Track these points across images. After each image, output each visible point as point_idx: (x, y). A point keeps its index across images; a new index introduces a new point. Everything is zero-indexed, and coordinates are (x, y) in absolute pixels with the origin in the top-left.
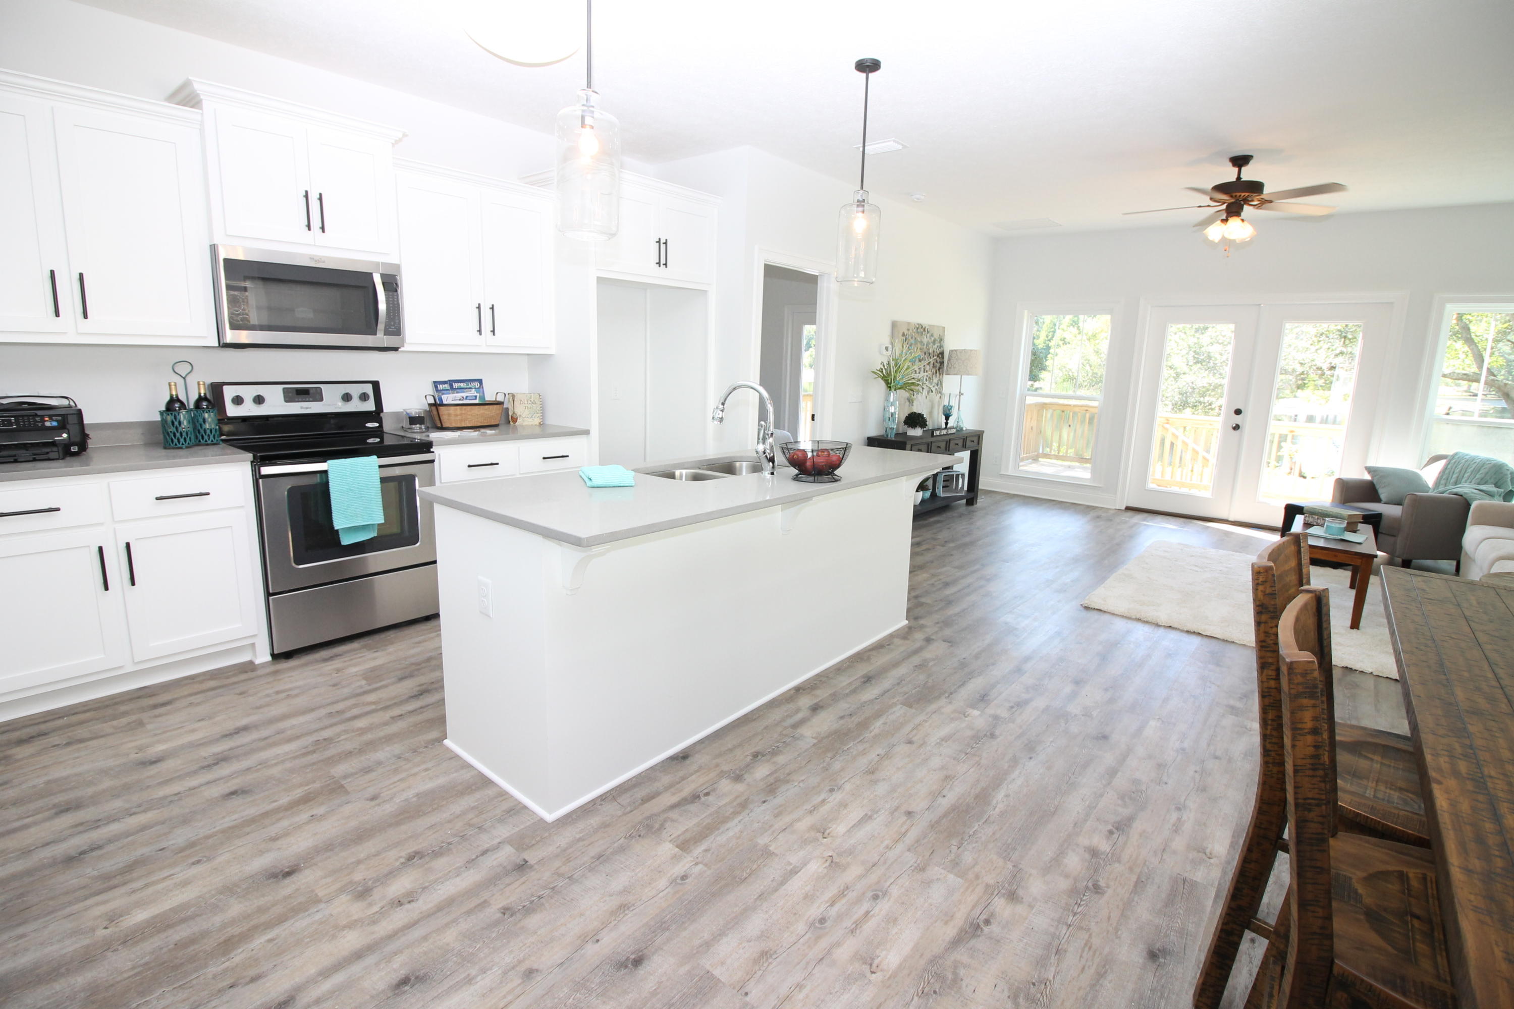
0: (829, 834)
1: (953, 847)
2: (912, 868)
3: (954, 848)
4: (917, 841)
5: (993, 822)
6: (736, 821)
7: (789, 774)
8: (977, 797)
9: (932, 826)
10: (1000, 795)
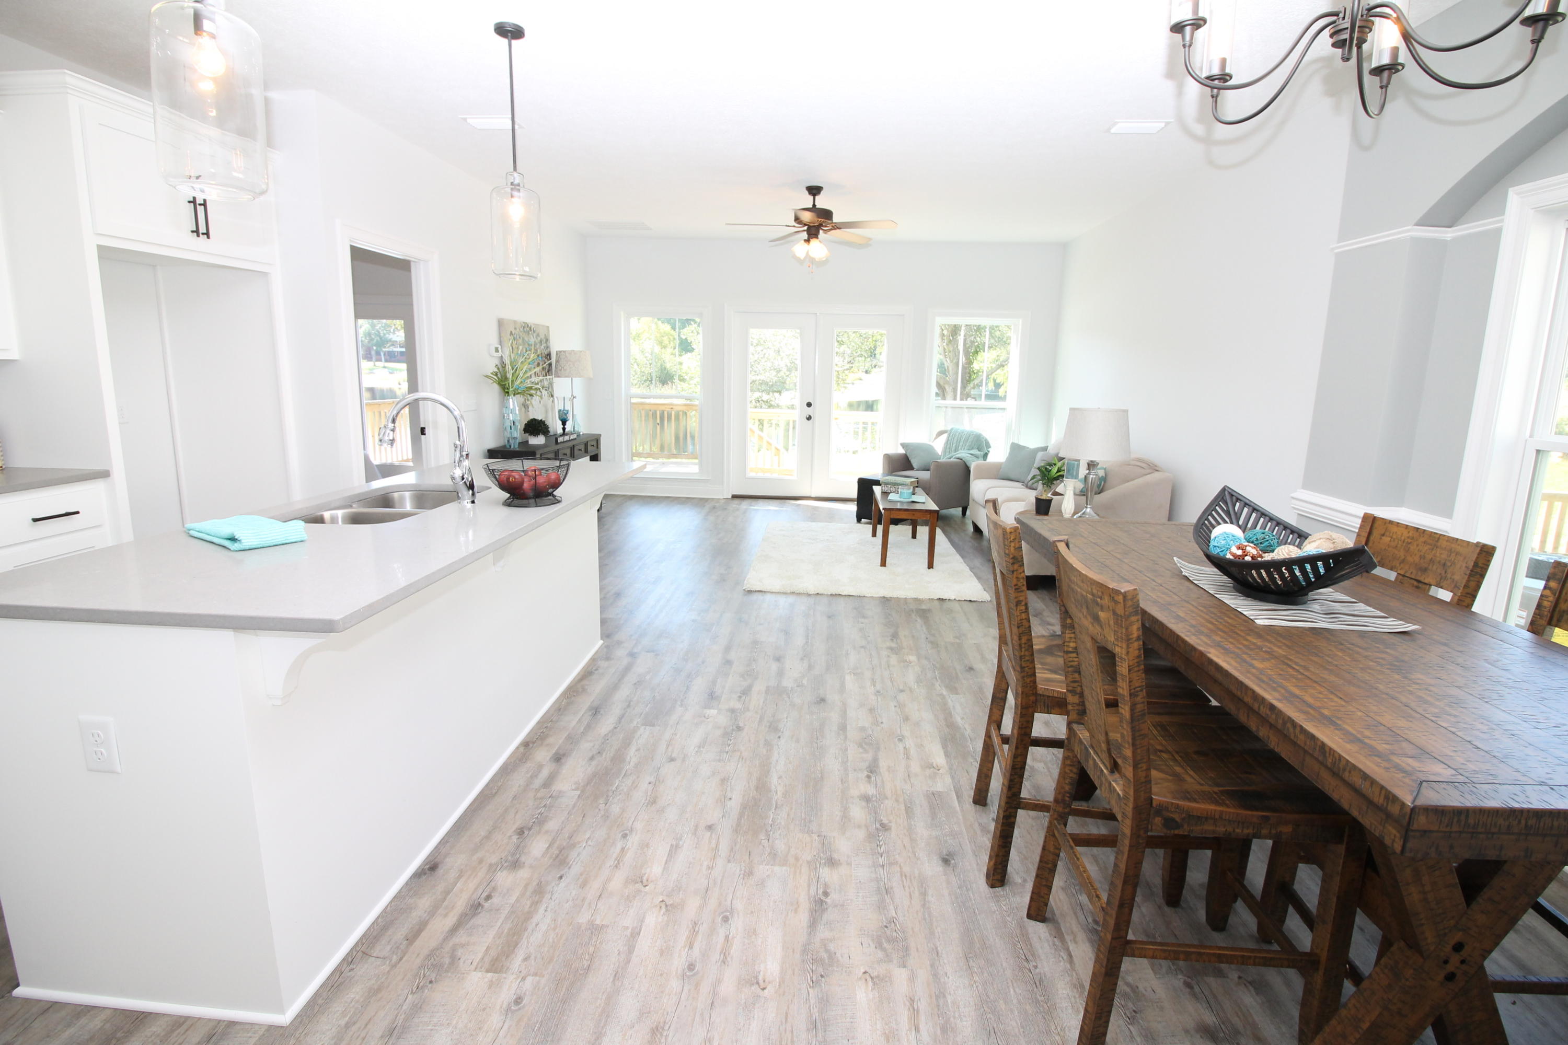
0: (647, 881)
1: (763, 841)
2: (741, 876)
3: (765, 842)
4: (732, 850)
5: (782, 805)
6: (541, 910)
7: (570, 838)
8: (757, 788)
9: (737, 830)
10: (774, 780)
